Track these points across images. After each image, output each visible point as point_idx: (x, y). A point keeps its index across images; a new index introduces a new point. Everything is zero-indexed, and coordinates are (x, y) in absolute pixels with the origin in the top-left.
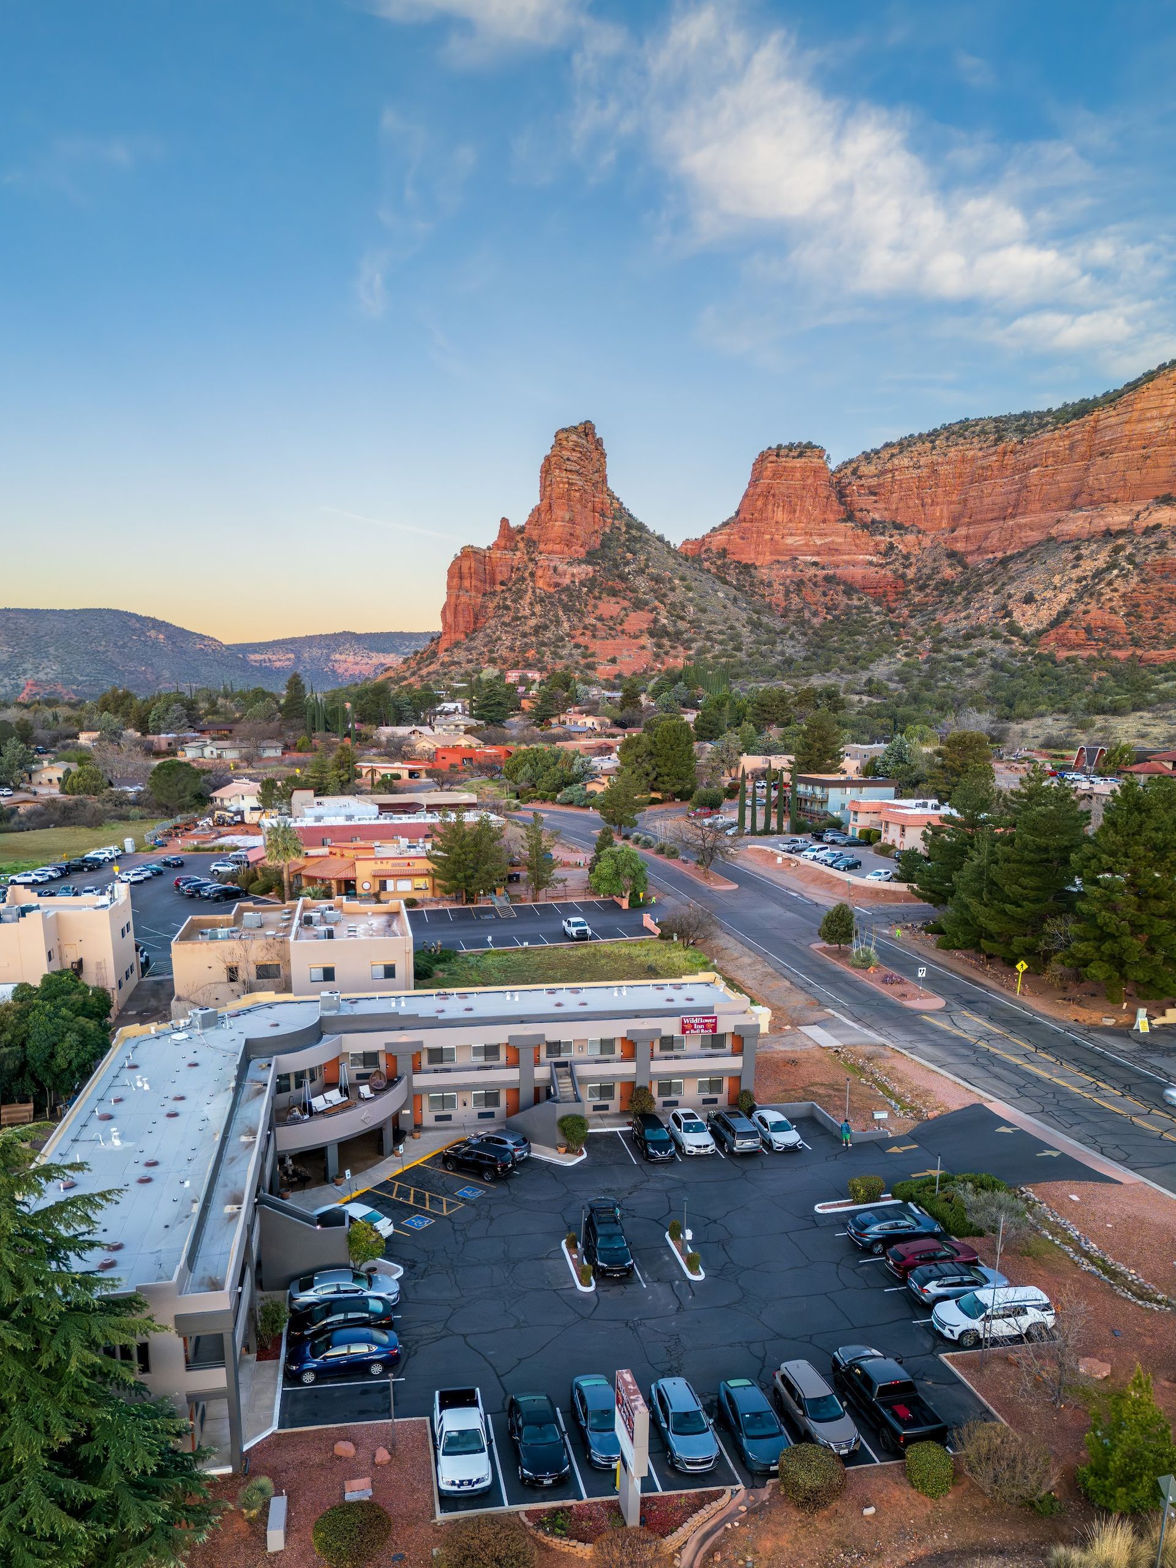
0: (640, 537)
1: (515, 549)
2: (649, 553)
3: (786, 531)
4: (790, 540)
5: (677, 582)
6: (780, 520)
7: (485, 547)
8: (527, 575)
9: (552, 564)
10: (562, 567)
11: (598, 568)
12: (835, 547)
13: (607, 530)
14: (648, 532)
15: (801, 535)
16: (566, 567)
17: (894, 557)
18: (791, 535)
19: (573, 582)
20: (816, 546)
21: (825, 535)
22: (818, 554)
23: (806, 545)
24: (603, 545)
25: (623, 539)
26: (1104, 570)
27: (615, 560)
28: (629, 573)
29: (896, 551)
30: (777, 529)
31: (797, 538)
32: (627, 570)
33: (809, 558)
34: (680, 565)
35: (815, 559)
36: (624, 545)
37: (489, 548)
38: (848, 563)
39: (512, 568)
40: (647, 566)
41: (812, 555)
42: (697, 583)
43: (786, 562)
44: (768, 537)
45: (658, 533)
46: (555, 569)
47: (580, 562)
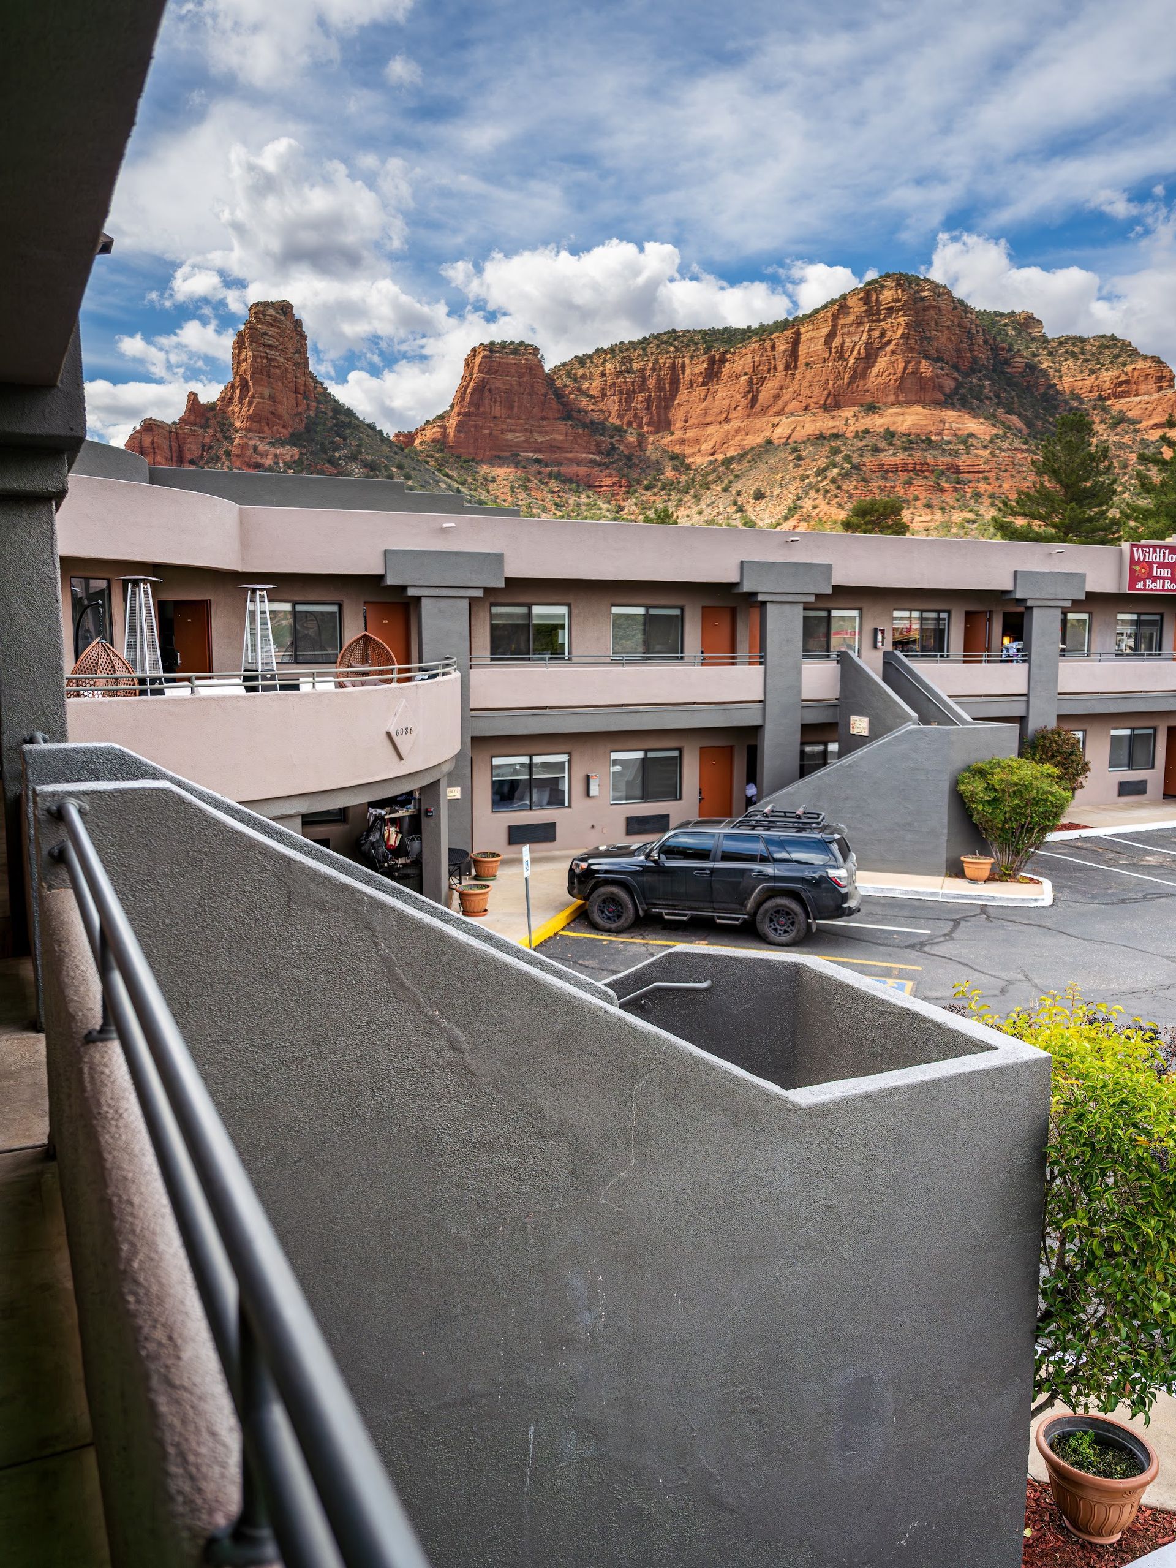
0: (350, 422)
1: (205, 426)
2: (360, 439)
3: (505, 427)
4: (509, 436)
5: (394, 469)
6: (498, 415)
7: (170, 423)
8: (221, 452)
9: (251, 443)
10: (262, 447)
11: (304, 451)
12: (558, 445)
13: (312, 413)
14: (357, 418)
15: (521, 431)
16: (267, 447)
17: (616, 457)
18: (511, 431)
19: (277, 463)
20: (537, 443)
21: (546, 432)
22: (540, 451)
23: (526, 441)
24: (308, 429)
25: (329, 424)
26: (825, 470)
27: (322, 444)
28: (340, 458)
29: (618, 452)
30: (496, 425)
31: (517, 435)
32: (337, 455)
33: (531, 455)
34: (396, 453)
35: (537, 456)
36: (331, 429)
37: (174, 423)
38: (570, 460)
39: (203, 447)
40: (360, 453)
41: (535, 452)
42: (416, 472)
43: (507, 458)
44: (487, 431)
45: (368, 421)
46: (255, 448)
47: (283, 444)
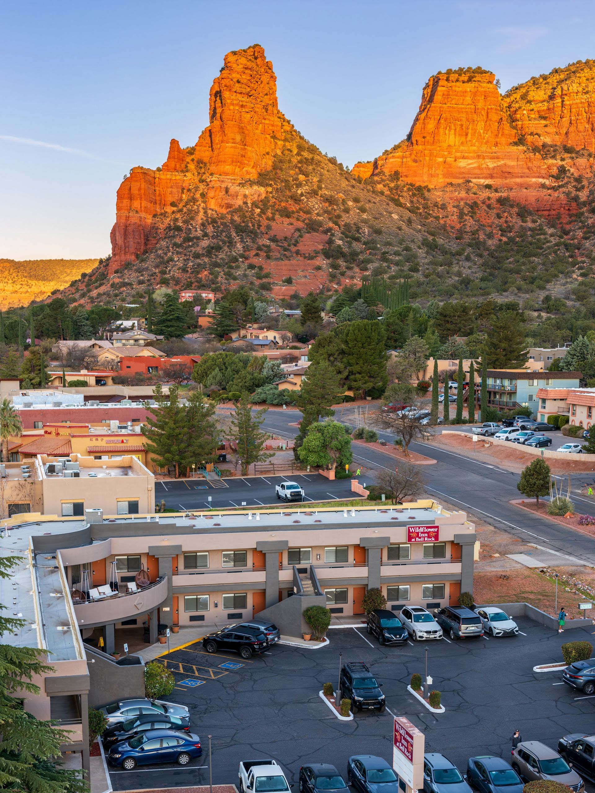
0: (312, 159)
1: (186, 170)
2: (321, 175)
3: (458, 154)
4: (462, 163)
5: (350, 203)
6: (452, 144)
7: (154, 169)
8: (198, 196)
9: (224, 185)
10: (234, 189)
11: (270, 189)
12: (508, 170)
13: (279, 152)
14: (320, 154)
15: (473, 158)
16: (238, 188)
17: (566, 180)
18: (463, 158)
19: (245, 203)
20: (489, 169)
21: (498, 158)
22: (491, 177)
23: (479, 168)
24: (275, 167)
25: (295, 160)
27: (287, 181)
28: (302, 195)
29: (568, 174)
30: (450, 153)
31: (470, 161)
32: (299, 192)
33: (482, 181)
34: (353, 187)
35: (488, 182)
36: (296, 166)
37: (159, 170)
38: (521, 186)
39: (183, 189)
40: (320, 188)
41: (485, 178)
42: (371, 205)
43: (459, 185)
44: (440, 160)
45: (330, 155)
46: (227, 190)
47: (252, 183)
